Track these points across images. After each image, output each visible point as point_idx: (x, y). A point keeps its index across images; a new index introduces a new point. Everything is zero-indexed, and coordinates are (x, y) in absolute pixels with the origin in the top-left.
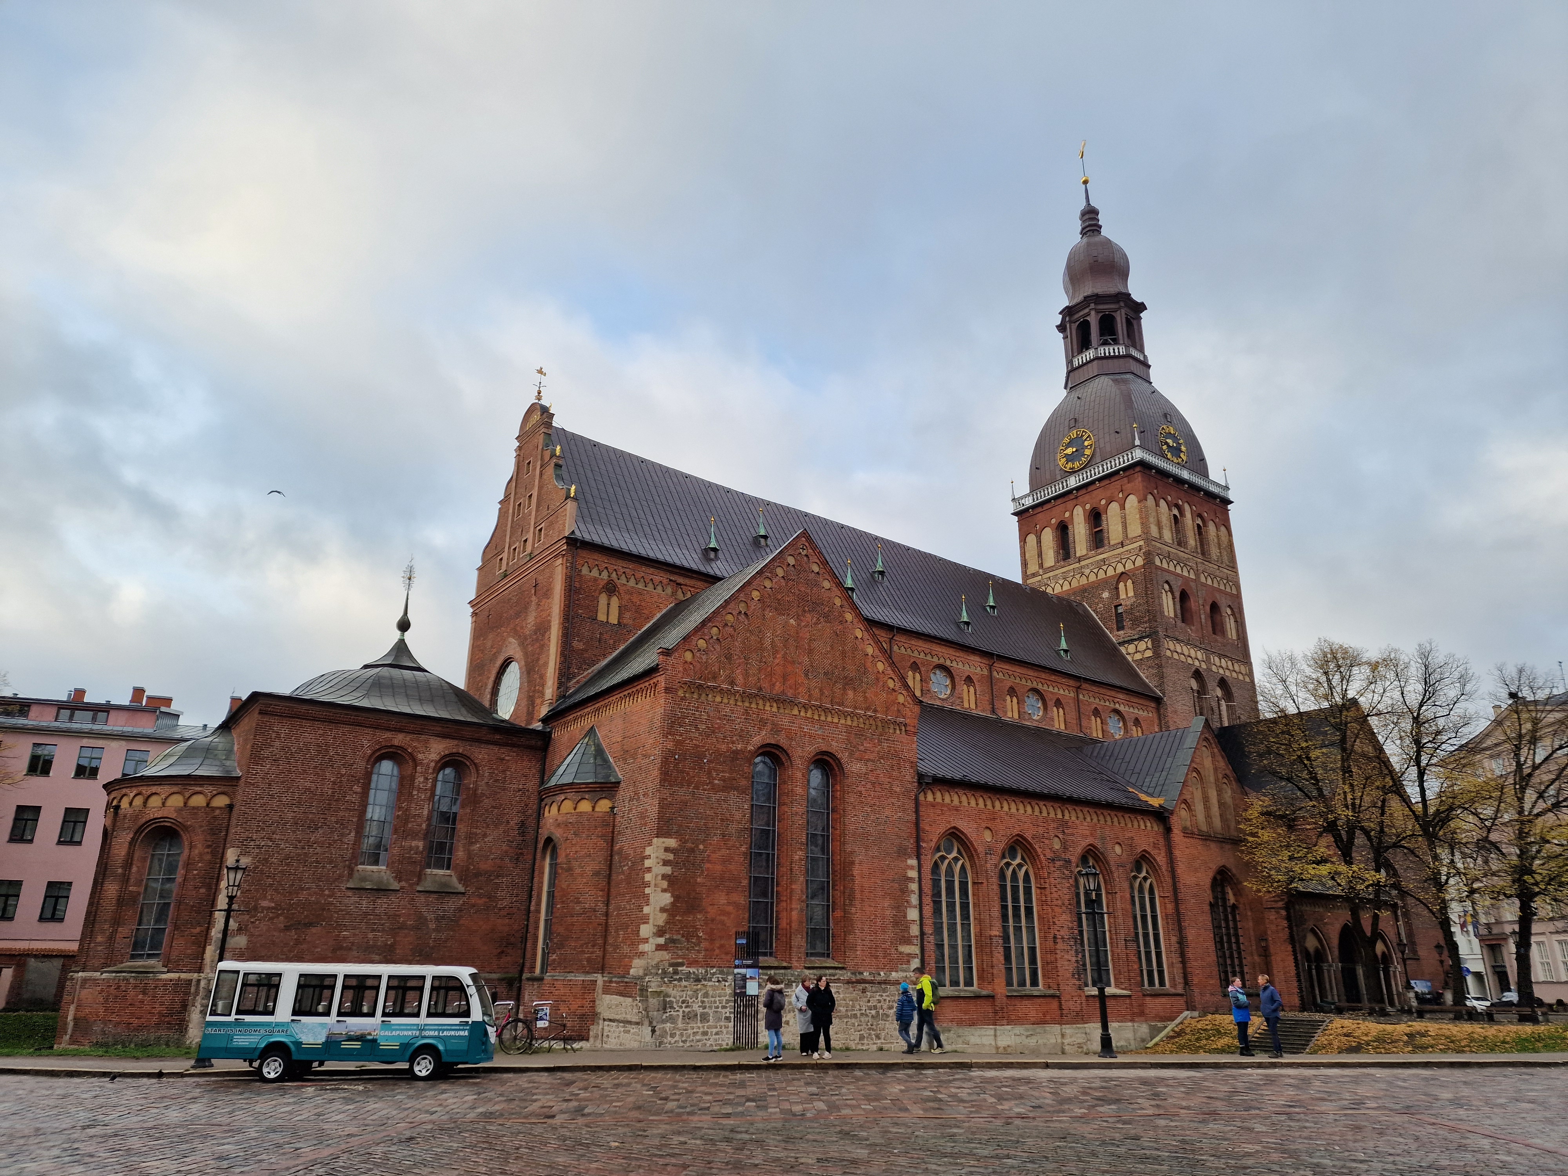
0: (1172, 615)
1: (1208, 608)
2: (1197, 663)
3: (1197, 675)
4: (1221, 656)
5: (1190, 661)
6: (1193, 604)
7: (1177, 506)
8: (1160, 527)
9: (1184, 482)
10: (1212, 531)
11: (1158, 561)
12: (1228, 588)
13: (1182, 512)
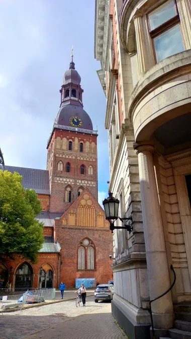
0: (62, 170)
1: (79, 167)
2: (69, 183)
3: (69, 186)
4: (82, 180)
5: (66, 183)
6: (72, 166)
7: (72, 139)
8: (61, 146)
9: (75, 132)
10: (87, 144)
11: (57, 155)
12: (91, 160)
13: (74, 140)
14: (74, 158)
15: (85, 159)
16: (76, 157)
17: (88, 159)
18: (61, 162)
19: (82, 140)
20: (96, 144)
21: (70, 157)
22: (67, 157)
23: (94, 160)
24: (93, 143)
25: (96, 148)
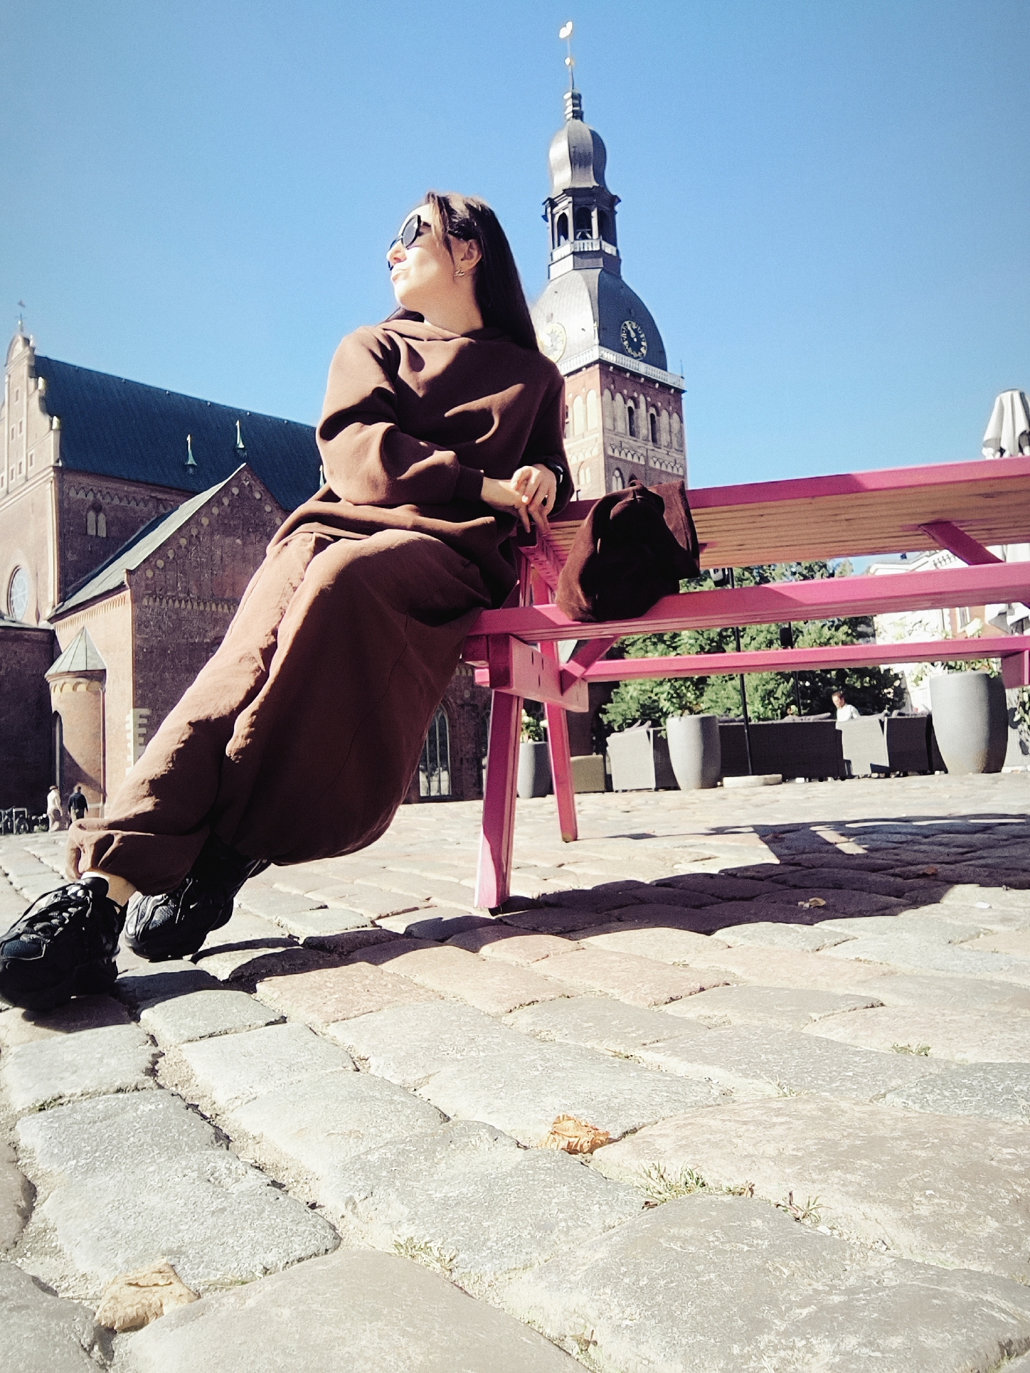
7: (633, 398)
8: (614, 420)
9: (639, 376)
10: (664, 419)
11: (610, 452)
12: (675, 471)
13: (637, 405)
14: (642, 462)
15: (664, 468)
16: (647, 461)
17: (670, 470)
18: (617, 473)
19: (654, 406)
20: (681, 421)
21: (636, 460)
22: (629, 458)
23: (681, 473)
24: (675, 416)
25: (681, 430)
